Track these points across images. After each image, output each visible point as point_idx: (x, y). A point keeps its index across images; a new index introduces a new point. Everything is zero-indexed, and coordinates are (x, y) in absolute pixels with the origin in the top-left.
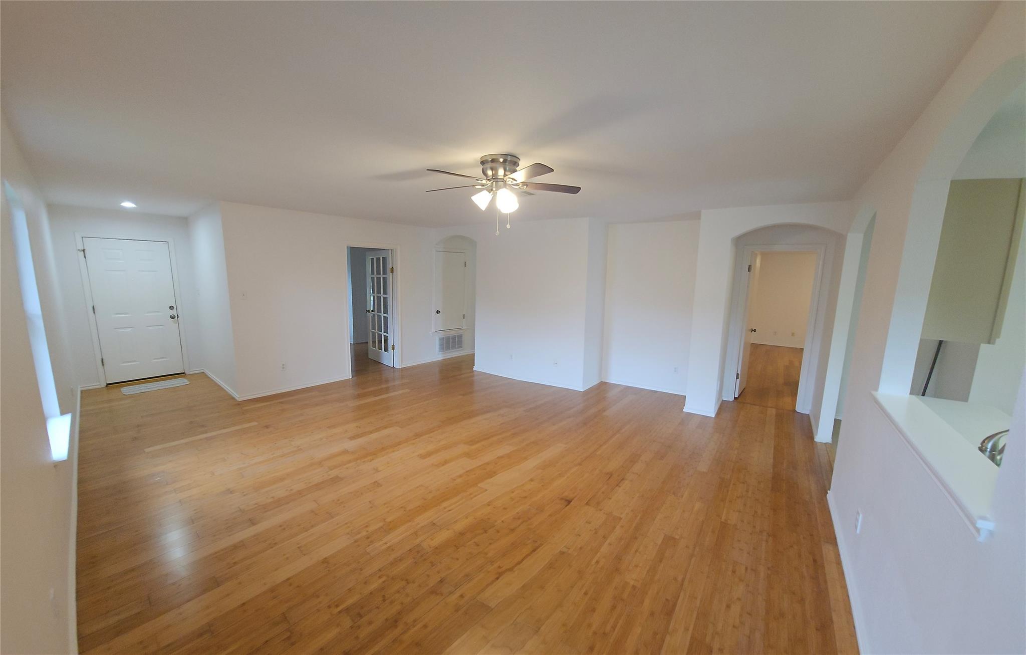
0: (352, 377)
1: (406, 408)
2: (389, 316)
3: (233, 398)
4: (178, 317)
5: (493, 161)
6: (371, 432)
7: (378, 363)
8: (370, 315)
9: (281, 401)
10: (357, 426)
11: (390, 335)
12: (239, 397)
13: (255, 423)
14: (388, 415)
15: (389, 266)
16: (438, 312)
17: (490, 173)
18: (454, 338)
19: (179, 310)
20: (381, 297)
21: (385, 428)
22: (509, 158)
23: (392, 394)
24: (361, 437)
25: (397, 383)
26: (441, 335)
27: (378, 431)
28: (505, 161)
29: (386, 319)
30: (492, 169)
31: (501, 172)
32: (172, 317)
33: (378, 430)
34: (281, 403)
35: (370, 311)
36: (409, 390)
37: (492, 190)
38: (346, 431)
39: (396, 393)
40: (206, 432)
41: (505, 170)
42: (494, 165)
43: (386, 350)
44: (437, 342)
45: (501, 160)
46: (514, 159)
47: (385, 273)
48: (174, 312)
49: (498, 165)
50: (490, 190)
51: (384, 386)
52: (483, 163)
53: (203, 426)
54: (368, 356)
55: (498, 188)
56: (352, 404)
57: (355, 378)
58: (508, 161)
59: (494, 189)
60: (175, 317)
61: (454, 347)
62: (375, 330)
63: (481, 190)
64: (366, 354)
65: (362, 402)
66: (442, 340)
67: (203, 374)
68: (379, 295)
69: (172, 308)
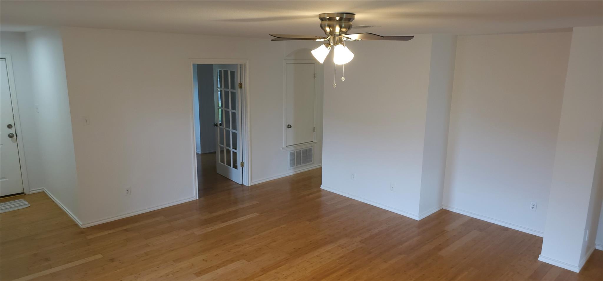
0: (199, 197)
1: (254, 237)
2: (239, 132)
3: (76, 225)
4: (16, 136)
5: (330, 19)
6: (218, 267)
7: (227, 179)
8: (218, 129)
9: (125, 228)
10: (204, 260)
11: (239, 152)
12: (82, 224)
13: (99, 256)
14: (236, 245)
15: (238, 81)
16: (289, 127)
17: (328, 29)
18: (304, 152)
19: (18, 127)
20: (229, 111)
21: (232, 261)
22: (345, 16)
23: (240, 219)
24: (208, 272)
25: (247, 204)
26: (292, 149)
27: (224, 266)
28: (341, 19)
29: (235, 135)
30: (329, 26)
31: (337, 29)
32: (11, 136)
33: (224, 264)
34: (126, 230)
35: (218, 125)
36: (258, 214)
37: (329, 44)
38: (193, 265)
39: (244, 218)
40: (51, 267)
41: (341, 27)
42: (331, 23)
43: (235, 167)
44: (288, 157)
45: (338, 18)
46: (349, 16)
47: (233, 87)
48: (12, 131)
49: (335, 23)
50: (328, 44)
51: (233, 209)
52: (322, 19)
53: (47, 260)
54: (216, 171)
55: (335, 43)
56: (198, 232)
57: (202, 199)
58: (343, 19)
59: (332, 44)
60: (13, 135)
61: (304, 161)
62: (224, 145)
63: (320, 44)
64: (214, 168)
65: (210, 229)
66: (292, 154)
67: (43, 194)
68: (227, 110)
69: (9, 126)
